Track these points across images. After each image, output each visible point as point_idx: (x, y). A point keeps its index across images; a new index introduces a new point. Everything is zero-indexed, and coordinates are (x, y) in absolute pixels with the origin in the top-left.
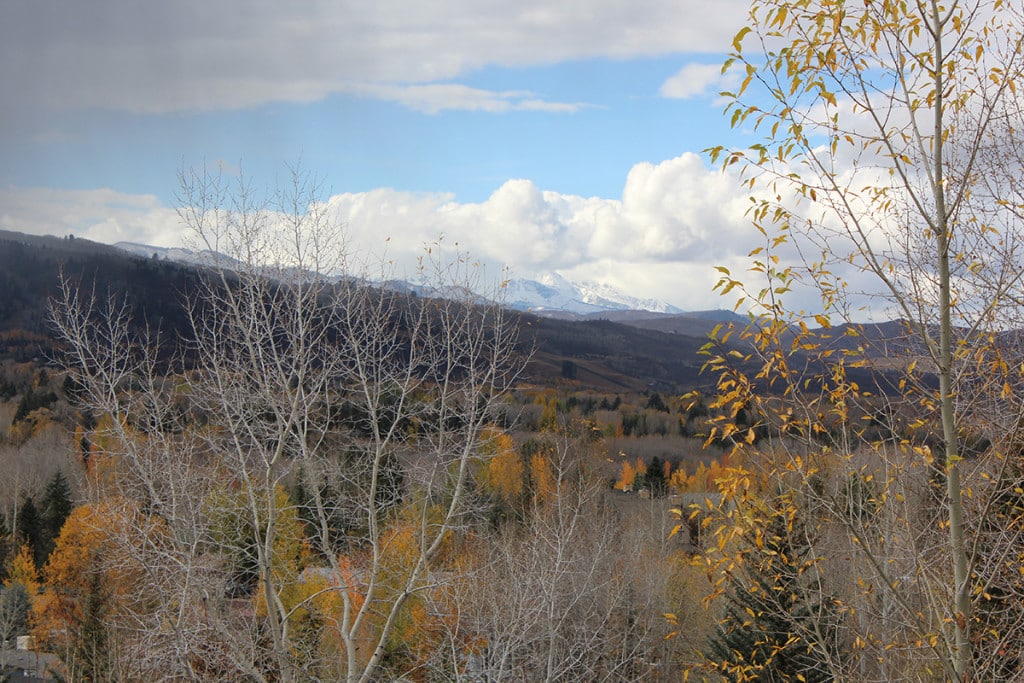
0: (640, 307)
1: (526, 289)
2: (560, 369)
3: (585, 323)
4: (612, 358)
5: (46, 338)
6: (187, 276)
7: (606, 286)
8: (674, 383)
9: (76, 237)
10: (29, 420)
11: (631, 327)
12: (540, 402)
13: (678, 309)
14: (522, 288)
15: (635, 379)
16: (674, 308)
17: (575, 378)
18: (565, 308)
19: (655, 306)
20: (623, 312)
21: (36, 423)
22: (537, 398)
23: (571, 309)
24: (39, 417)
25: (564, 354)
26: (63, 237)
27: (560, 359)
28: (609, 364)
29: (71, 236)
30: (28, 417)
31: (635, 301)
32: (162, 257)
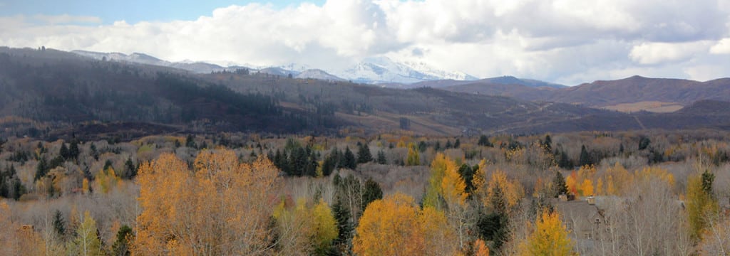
0: (447, 77)
1: (365, 69)
2: (398, 124)
3: (414, 90)
4: (434, 114)
5: (31, 121)
6: (129, 71)
7: (422, 64)
8: (480, 129)
9: (46, 48)
10: (49, 176)
11: (446, 91)
12: (401, 146)
13: (474, 78)
14: (362, 68)
15: (452, 128)
16: (471, 77)
17: (409, 129)
18: (393, 81)
19: (457, 77)
20: (436, 82)
21: (55, 177)
22: (399, 144)
23: (398, 81)
24: (56, 173)
25: (401, 113)
26: (37, 48)
27: (398, 116)
28: (433, 119)
29: (43, 47)
30: (49, 174)
31: (443, 73)
32: (108, 59)
